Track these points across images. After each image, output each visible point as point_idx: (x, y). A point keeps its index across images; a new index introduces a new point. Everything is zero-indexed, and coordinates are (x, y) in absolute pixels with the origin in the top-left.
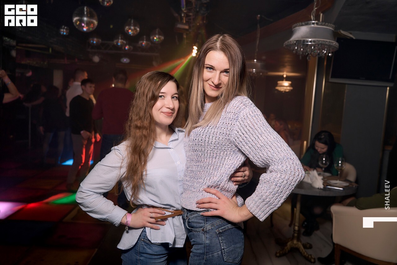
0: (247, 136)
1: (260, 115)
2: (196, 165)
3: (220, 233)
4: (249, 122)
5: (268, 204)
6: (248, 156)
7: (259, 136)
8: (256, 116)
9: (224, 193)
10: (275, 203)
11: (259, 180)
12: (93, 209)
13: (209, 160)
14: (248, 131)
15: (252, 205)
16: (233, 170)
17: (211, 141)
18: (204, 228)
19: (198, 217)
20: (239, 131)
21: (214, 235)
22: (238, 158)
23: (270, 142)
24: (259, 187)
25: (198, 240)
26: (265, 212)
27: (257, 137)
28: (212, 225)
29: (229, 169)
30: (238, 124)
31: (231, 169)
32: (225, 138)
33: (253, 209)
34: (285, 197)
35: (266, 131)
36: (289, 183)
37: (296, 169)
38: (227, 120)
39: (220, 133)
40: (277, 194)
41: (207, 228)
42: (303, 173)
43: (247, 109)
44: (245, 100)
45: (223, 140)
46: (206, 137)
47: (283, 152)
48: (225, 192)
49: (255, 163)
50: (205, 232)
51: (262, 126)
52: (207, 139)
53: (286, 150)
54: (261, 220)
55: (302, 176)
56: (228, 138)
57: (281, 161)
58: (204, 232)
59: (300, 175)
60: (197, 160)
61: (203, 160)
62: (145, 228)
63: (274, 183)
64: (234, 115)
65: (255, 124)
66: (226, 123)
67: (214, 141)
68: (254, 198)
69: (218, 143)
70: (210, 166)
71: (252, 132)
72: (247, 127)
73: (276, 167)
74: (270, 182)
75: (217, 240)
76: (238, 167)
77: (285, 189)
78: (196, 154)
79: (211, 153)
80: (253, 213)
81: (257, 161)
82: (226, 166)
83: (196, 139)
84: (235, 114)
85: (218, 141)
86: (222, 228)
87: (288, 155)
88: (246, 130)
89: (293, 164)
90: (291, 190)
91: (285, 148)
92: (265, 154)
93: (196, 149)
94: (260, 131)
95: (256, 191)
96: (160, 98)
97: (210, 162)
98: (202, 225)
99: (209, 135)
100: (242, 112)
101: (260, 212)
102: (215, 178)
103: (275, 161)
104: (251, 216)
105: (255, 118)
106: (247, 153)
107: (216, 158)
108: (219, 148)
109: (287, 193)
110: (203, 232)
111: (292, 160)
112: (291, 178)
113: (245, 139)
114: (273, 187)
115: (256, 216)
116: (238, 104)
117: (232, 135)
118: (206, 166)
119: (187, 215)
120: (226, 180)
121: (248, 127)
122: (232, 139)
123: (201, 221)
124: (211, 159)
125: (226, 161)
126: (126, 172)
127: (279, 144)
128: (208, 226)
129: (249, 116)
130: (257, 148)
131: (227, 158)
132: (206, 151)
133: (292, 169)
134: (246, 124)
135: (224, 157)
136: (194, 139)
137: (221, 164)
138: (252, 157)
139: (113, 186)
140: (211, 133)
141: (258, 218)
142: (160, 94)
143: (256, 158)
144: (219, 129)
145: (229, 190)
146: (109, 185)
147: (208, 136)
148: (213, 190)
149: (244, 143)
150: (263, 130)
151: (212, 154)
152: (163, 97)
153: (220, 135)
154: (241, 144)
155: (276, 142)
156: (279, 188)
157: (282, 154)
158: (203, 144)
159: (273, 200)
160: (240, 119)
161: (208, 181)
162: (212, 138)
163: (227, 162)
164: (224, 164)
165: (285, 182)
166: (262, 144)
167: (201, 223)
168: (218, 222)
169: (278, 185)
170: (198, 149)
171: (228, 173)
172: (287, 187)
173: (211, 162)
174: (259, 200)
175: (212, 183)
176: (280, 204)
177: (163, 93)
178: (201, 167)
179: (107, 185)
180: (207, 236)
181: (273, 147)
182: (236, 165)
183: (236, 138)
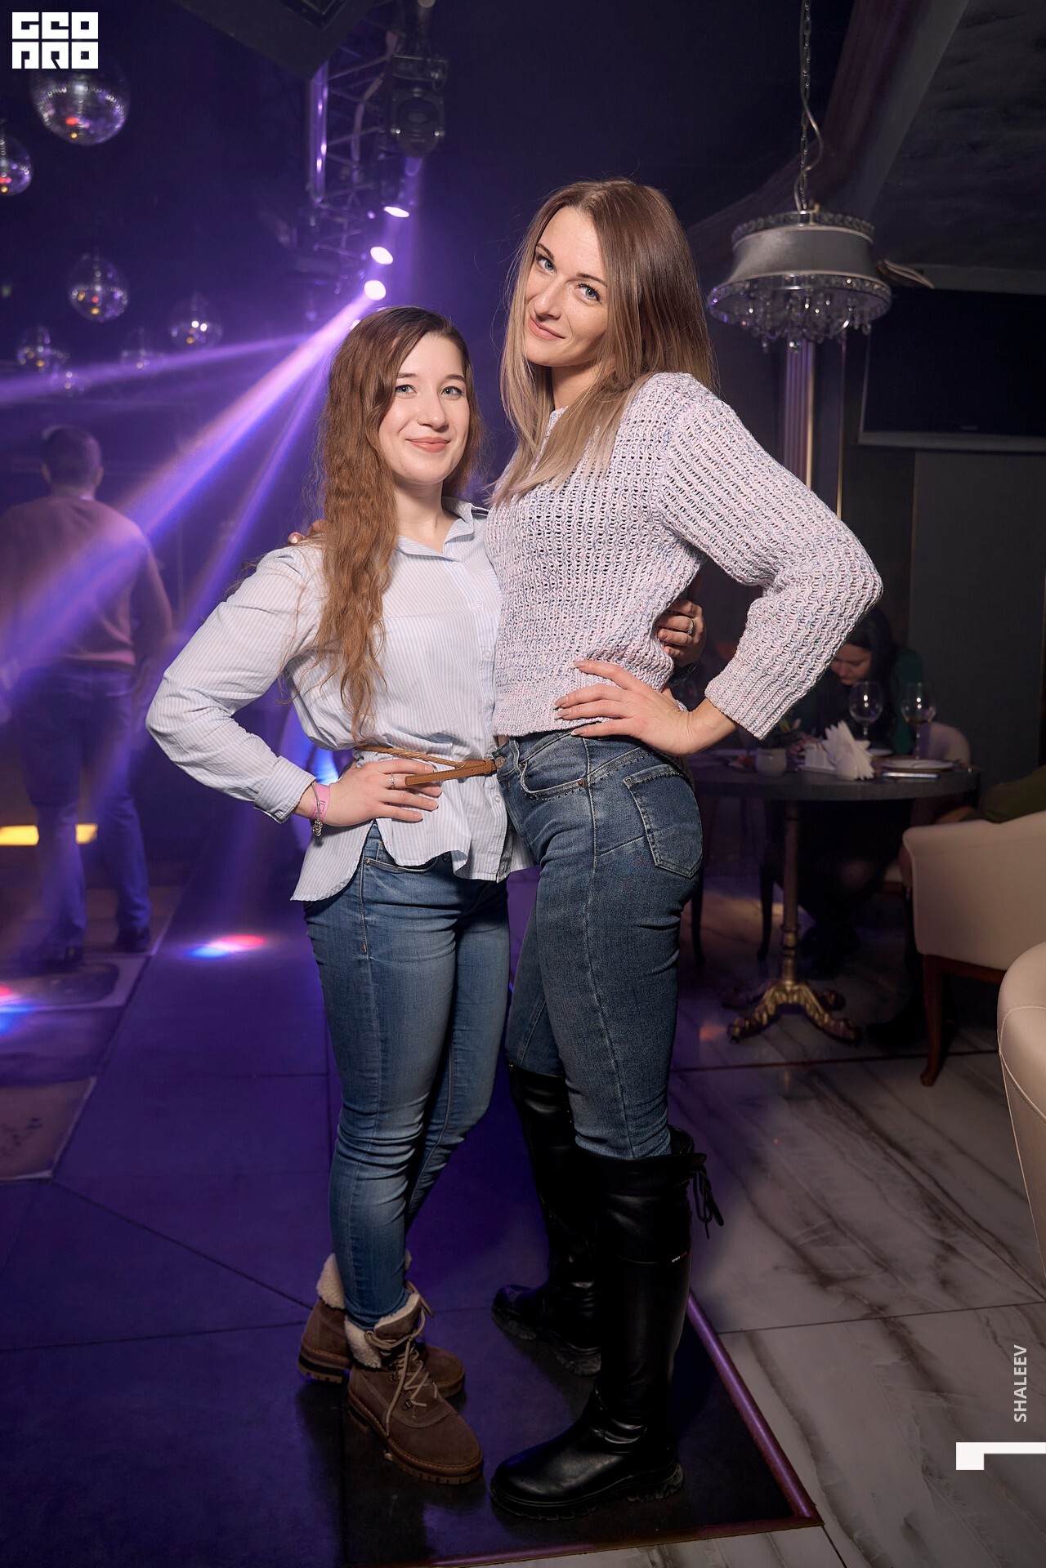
0: (700, 488)
1: (738, 423)
2: (543, 599)
3: (635, 787)
4: (705, 445)
5: (778, 683)
6: (707, 552)
7: (741, 484)
8: (725, 425)
9: (638, 673)
10: (798, 677)
11: (745, 619)
12: (214, 753)
13: (584, 580)
14: (703, 474)
15: (729, 693)
16: (662, 602)
17: (589, 517)
18: (585, 776)
19: (563, 747)
20: (677, 477)
21: (620, 793)
22: (674, 568)
23: (773, 499)
24: (746, 641)
25: (567, 816)
26: (770, 709)
27: (732, 489)
28: (611, 766)
29: (650, 601)
30: (672, 455)
31: (657, 600)
32: (633, 504)
33: (734, 704)
34: (829, 657)
35: (760, 466)
36: (839, 611)
37: (855, 570)
38: (636, 447)
39: (616, 489)
40: (805, 649)
41: (596, 776)
42: (876, 579)
43: (697, 405)
44: (686, 381)
45: (626, 511)
46: (573, 507)
47: (816, 522)
48: (642, 672)
49: (729, 572)
50: (589, 788)
51: (747, 452)
52: (576, 514)
53: (823, 516)
54: (757, 735)
55: (874, 590)
56: (641, 503)
57: (812, 548)
58: (587, 789)
59: (870, 586)
60: (545, 583)
61: (567, 581)
62: (375, 822)
63: (795, 617)
64: (655, 429)
65: (724, 450)
66: (633, 458)
67: (598, 515)
68: (734, 672)
69: (610, 522)
70: (590, 597)
71: (716, 474)
72: (701, 460)
73: (797, 568)
74: (783, 614)
75: (630, 807)
76: (677, 594)
77: (826, 630)
78: (542, 565)
79: (590, 555)
80: (735, 718)
81: (737, 565)
82: (640, 594)
83: (539, 517)
84: (658, 425)
85: (610, 518)
86: (642, 772)
87: (831, 530)
88: (698, 470)
89: (849, 555)
90: (845, 634)
91: (821, 512)
92: (762, 536)
93: (540, 549)
94: (740, 468)
95: (738, 652)
96: (400, 394)
97: (590, 584)
98: (577, 769)
99: (581, 500)
100: (682, 416)
101: (754, 712)
102: (609, 632)
103: (792, 553)
104: (728, 726)
105: (722, 432)
106: (702, 541)
107: (605, 570)
108: (615, 538)
109: (833, 643)
110: (584, 790)
111: (845, 545)
112: (843, 596)
113: (697, 499)
114: (794, 627)
115: (743, 724)
116: (666, 395)
117: (655, 493)
118: (575, 598)
119: (522, 756)
120: (647, 631)
121: (703, 459)
122: (654, 506)
123: (573, 759)
124: (590, 575)
125: (637, 580)
126: (315, 631)
127: (800, 501)
128: (598, 771)
129: (703, 427)
130: (734, 522)
131: (640, 569)
132: (574, 551)
133: (846, 569)
134: (697, 452)
135: (629, 568)
136: (534, 517)
137: (624, 589)
138: (722, 553)
139: (271, 680)
140: (587, 493)
141: (750, 729)
142: (400, 382)
143: (734, 554)
144: (610, 479)
145: (655, 663)
146: (261, 675)
147: (577, 503)
148: (603, 666)
149: (693, 513)
150: (750, 464)
151: (592, 560)
152: (410, 390)
153: (617, 496)
154: (683, 518)
155: (792, 497)
156: (809, 630)
157: (814, 529)
158: (564, 530)
159: (791, 669)
160: (675, 437)
161: (585, 641)
162: (592, 509)
163: (642, 583)
164: (633, 589)
165: (828, 608)
166: (750, 508)
167: (573, 765)
168: (626, 756)
169: (806, 621)
170: (548, 548)
171: (649, 611)
172: (832, 624)
173: (593, 585)
174: (752, 674)
175: (602, 644)
176: (812, 679)
177: (407, 376)
178: (561, 603)
179: (257, 675)
180: (596, 799)
181: (784, 511)
182: (672, 588)
183: (668, 501)
